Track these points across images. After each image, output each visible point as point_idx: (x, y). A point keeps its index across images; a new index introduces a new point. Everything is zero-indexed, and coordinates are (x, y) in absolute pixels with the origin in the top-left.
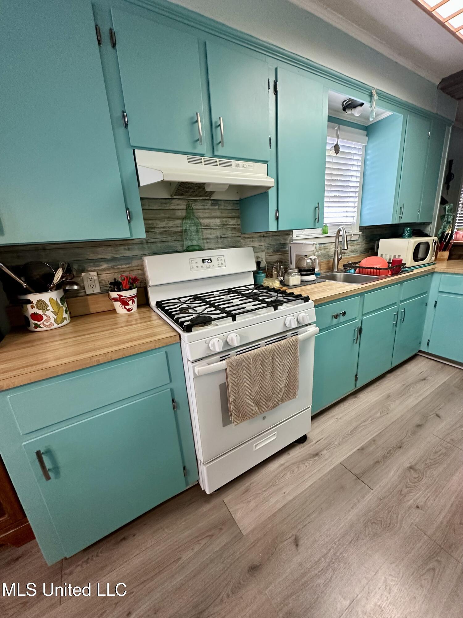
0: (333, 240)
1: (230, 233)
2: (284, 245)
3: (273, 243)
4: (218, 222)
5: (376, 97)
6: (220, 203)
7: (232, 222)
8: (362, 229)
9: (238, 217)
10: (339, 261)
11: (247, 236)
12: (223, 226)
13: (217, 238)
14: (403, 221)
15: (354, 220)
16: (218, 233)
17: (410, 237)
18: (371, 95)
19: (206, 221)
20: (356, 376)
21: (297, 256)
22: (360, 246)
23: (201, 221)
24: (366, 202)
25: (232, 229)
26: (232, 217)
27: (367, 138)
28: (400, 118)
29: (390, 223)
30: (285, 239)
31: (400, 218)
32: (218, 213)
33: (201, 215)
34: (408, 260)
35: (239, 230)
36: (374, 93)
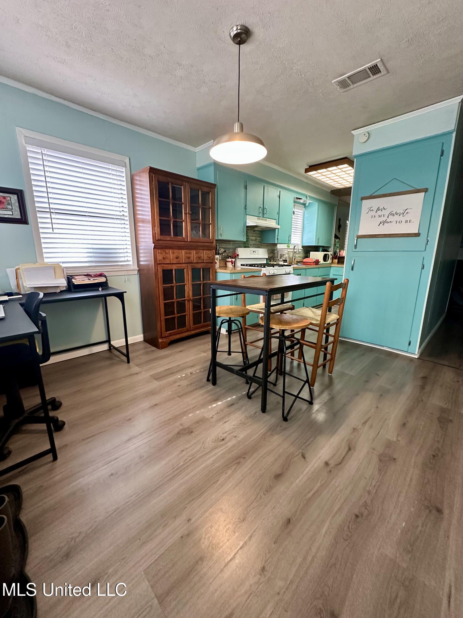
0: (292, 250)
1: (257, 243)
2: (274, 250)
3: (270, 249)
4: (254, 238)
5: (308, 198)
6: (256, 231)
7: (258, 239)
8: (303, 247)
9: (260, 237)
10: (294, 259)
11: (262, 245)
12: (255, 240)
13: (253, 244)
14: (320, 245)
15: (300, 243)
16: (254, 242)
17: (322, 251)
18: (307, 197)
19: (251, 238)
20: (304, 304)
21: (281, 255)
22: (302, 255)
23: (250, 237)
24: (305, 235)
25: (258, 241)
26: (258, 237)
27: (304, 209)
28: (317, 204)
29: (314, 245)
30: (275, 248)
31: (318, 243)
32: (254, 235)
33: (250, 235)
34: (322, 261)
35: (260, 242)
36: (308, 196)
